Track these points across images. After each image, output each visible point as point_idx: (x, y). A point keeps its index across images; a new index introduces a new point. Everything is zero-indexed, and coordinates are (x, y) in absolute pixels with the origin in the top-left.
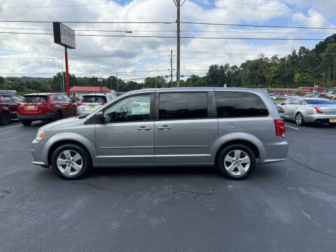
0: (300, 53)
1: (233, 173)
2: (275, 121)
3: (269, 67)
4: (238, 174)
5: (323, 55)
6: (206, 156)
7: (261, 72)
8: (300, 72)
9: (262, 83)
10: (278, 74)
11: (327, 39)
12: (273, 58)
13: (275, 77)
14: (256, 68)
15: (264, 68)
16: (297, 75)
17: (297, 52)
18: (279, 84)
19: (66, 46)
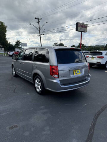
1: (37, 90)
19: (82, 32)
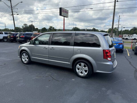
1: (80, 74)
2: (104, 50)
4: (82, 75)
6: (68, 63)
19: (64, 17)
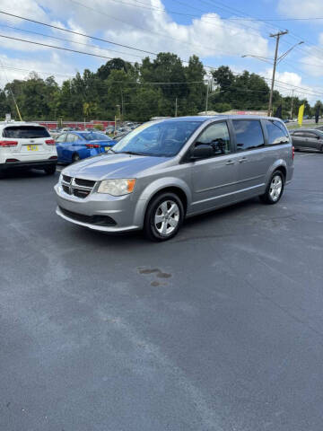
0: (85, 77)
3: (51, 92)
5: (108, 81)
7: (42, 98)
8: (88, 102)
9: (44, 114)
10: (63, 103)
11: (108, 63)
12: (48, 80)
13: (61, 107)
14: (34, 92)
15: (45, 93)
16: (86, 106)
17: (82, 76)
18: (67, 116)
